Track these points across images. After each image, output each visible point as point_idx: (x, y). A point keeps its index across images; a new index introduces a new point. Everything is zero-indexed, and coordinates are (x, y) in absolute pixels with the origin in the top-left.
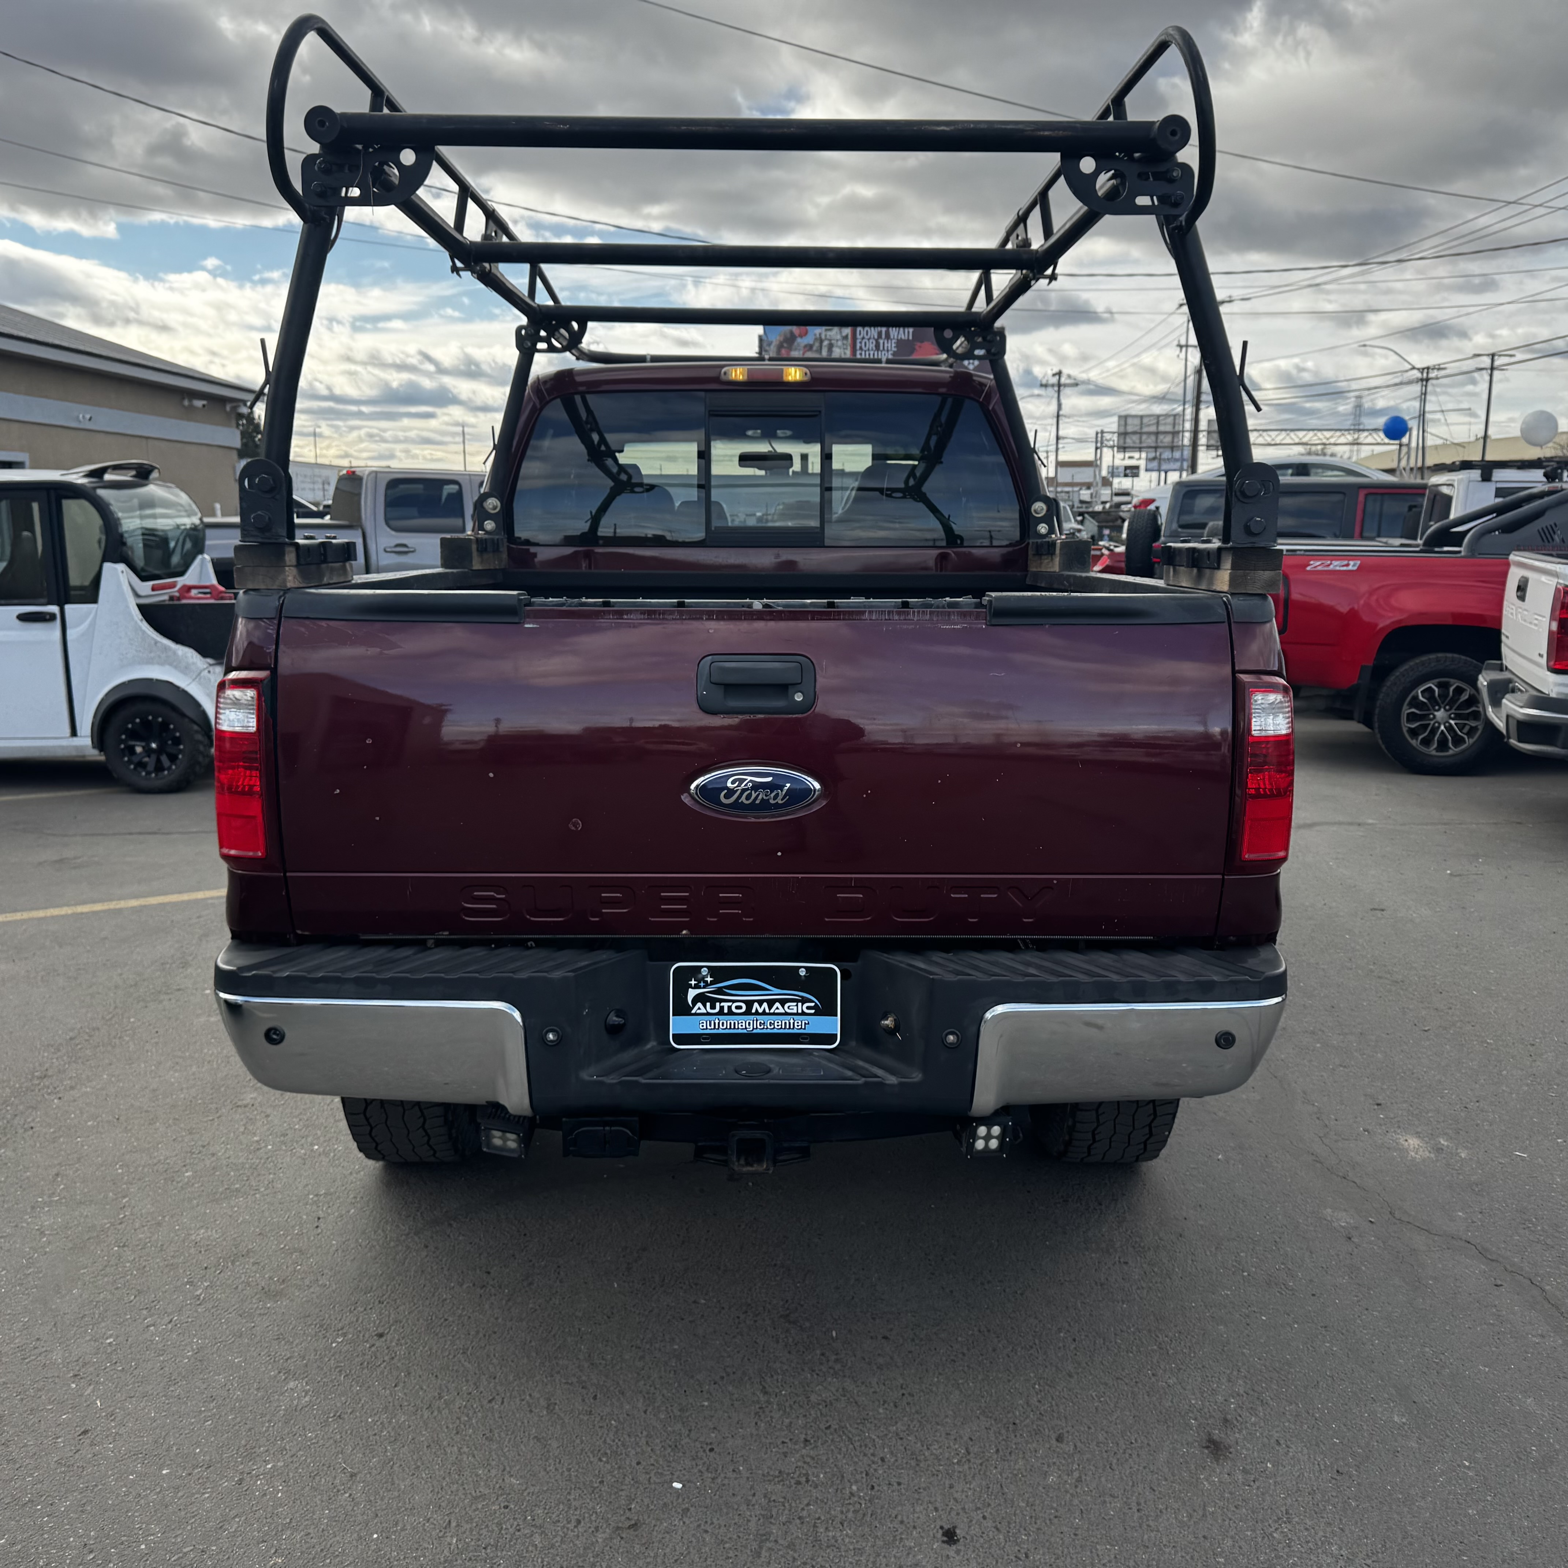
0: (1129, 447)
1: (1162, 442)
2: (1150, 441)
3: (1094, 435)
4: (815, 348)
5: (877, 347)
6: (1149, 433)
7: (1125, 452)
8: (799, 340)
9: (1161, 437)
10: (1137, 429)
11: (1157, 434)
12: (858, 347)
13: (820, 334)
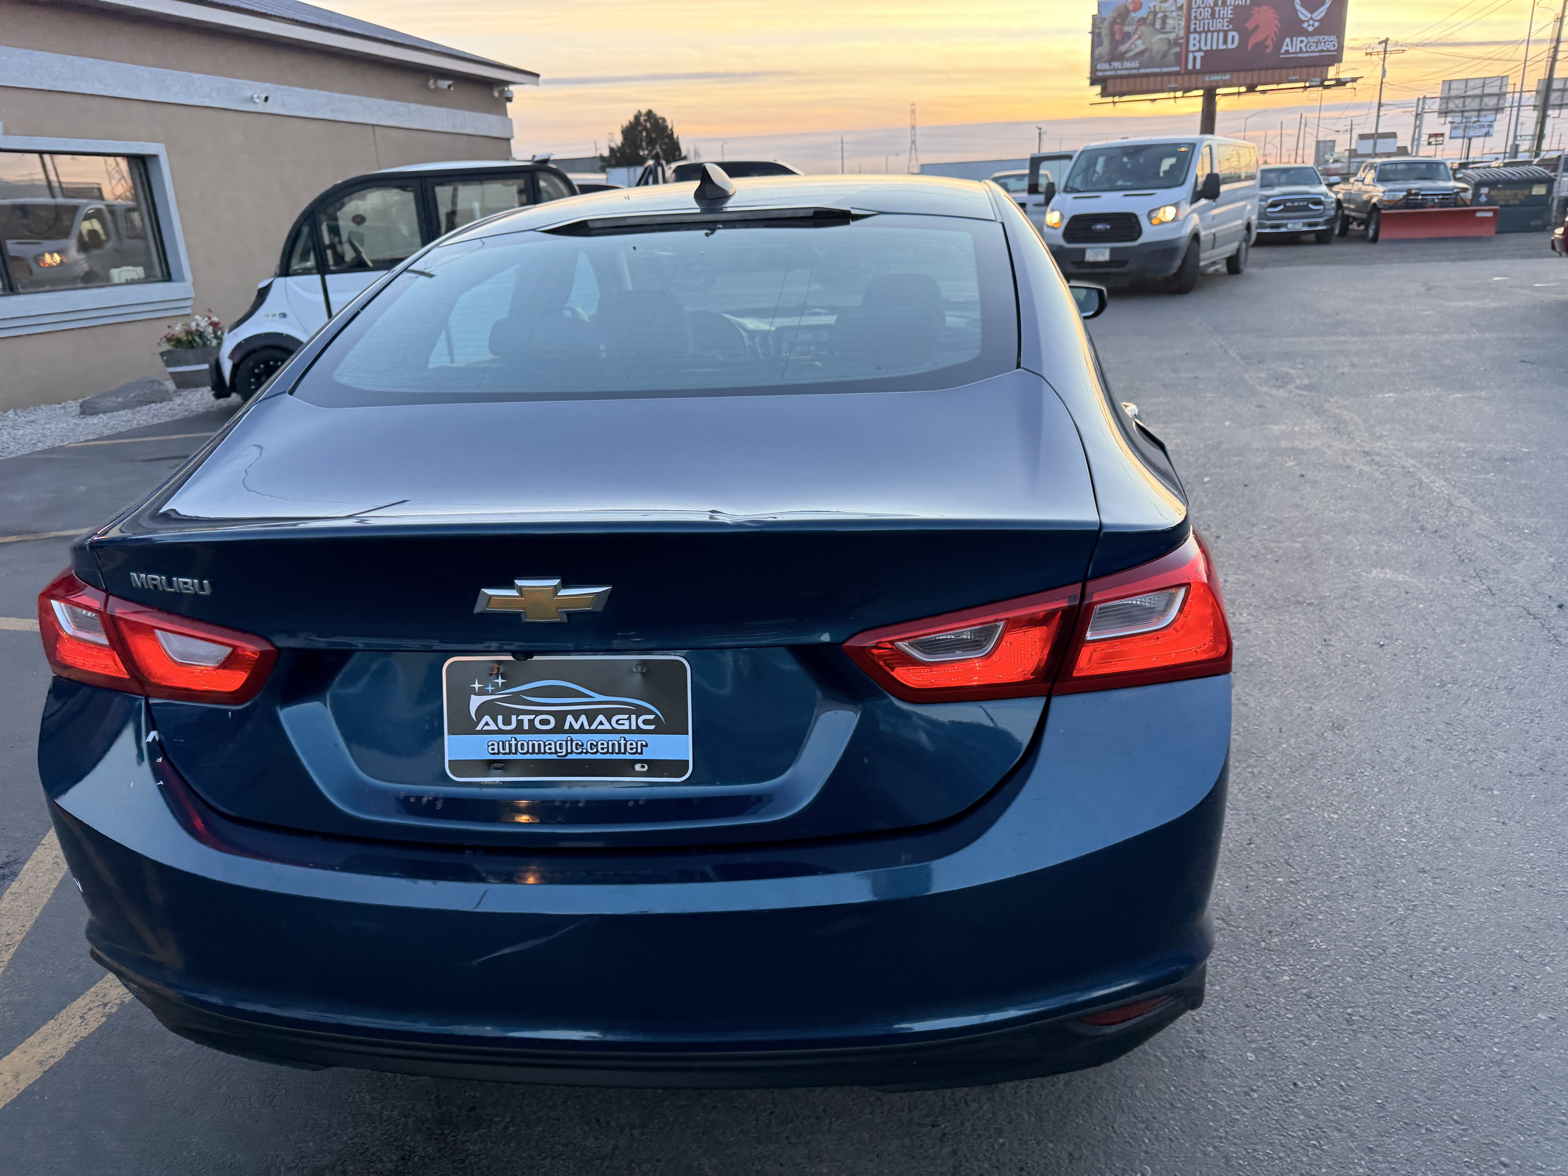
0: (1452, 111)
1: (1486, 105)
2: (1474, 104)
3: (1416, 101)
4: (1148, 22)
5: (1213, 15)
6: (1474, 97)
7: (1446, 117)
8: (1133, 14)
9: (1486, 100)
10: (1461, 93)
11: (1482, 96)
12: (1193, 18)
13: (1155, 6)
